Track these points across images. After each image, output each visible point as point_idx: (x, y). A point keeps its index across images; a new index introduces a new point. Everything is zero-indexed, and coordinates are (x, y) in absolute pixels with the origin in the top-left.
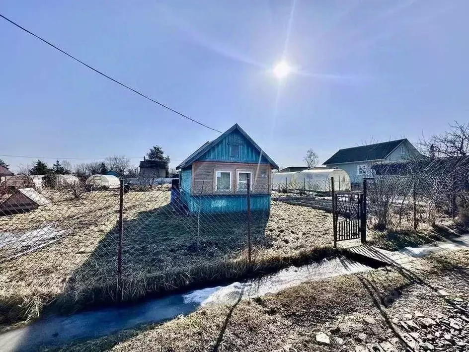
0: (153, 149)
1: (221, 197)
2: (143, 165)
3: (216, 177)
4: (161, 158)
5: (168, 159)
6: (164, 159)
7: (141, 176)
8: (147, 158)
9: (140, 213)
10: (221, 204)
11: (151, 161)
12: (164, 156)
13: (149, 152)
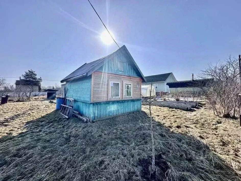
0: (28, 72)
1: (114, 102)
2: (18, 83)
3: (110, 86)
4: (35, 79)
5: (40, 79)
6: (37, 79)
7: (17, 91)
8: (22, 78)
9: (28, 123)
10: (113, 108)
11: (26, 80)
12: (38, 77)
13: (24, 74)
